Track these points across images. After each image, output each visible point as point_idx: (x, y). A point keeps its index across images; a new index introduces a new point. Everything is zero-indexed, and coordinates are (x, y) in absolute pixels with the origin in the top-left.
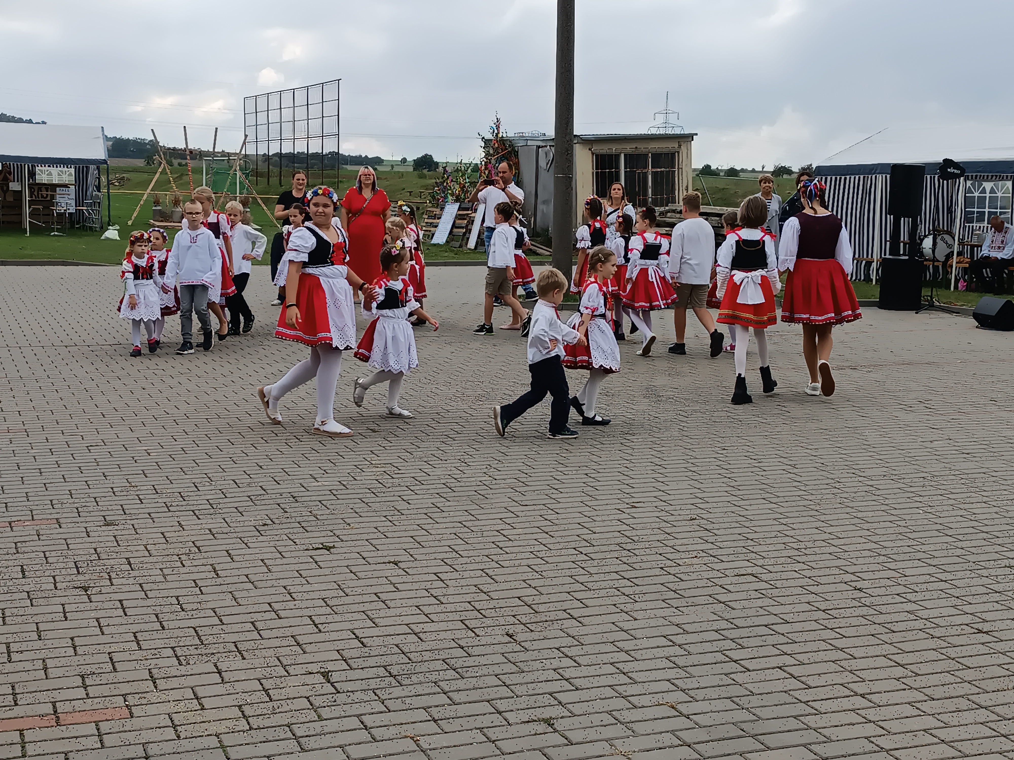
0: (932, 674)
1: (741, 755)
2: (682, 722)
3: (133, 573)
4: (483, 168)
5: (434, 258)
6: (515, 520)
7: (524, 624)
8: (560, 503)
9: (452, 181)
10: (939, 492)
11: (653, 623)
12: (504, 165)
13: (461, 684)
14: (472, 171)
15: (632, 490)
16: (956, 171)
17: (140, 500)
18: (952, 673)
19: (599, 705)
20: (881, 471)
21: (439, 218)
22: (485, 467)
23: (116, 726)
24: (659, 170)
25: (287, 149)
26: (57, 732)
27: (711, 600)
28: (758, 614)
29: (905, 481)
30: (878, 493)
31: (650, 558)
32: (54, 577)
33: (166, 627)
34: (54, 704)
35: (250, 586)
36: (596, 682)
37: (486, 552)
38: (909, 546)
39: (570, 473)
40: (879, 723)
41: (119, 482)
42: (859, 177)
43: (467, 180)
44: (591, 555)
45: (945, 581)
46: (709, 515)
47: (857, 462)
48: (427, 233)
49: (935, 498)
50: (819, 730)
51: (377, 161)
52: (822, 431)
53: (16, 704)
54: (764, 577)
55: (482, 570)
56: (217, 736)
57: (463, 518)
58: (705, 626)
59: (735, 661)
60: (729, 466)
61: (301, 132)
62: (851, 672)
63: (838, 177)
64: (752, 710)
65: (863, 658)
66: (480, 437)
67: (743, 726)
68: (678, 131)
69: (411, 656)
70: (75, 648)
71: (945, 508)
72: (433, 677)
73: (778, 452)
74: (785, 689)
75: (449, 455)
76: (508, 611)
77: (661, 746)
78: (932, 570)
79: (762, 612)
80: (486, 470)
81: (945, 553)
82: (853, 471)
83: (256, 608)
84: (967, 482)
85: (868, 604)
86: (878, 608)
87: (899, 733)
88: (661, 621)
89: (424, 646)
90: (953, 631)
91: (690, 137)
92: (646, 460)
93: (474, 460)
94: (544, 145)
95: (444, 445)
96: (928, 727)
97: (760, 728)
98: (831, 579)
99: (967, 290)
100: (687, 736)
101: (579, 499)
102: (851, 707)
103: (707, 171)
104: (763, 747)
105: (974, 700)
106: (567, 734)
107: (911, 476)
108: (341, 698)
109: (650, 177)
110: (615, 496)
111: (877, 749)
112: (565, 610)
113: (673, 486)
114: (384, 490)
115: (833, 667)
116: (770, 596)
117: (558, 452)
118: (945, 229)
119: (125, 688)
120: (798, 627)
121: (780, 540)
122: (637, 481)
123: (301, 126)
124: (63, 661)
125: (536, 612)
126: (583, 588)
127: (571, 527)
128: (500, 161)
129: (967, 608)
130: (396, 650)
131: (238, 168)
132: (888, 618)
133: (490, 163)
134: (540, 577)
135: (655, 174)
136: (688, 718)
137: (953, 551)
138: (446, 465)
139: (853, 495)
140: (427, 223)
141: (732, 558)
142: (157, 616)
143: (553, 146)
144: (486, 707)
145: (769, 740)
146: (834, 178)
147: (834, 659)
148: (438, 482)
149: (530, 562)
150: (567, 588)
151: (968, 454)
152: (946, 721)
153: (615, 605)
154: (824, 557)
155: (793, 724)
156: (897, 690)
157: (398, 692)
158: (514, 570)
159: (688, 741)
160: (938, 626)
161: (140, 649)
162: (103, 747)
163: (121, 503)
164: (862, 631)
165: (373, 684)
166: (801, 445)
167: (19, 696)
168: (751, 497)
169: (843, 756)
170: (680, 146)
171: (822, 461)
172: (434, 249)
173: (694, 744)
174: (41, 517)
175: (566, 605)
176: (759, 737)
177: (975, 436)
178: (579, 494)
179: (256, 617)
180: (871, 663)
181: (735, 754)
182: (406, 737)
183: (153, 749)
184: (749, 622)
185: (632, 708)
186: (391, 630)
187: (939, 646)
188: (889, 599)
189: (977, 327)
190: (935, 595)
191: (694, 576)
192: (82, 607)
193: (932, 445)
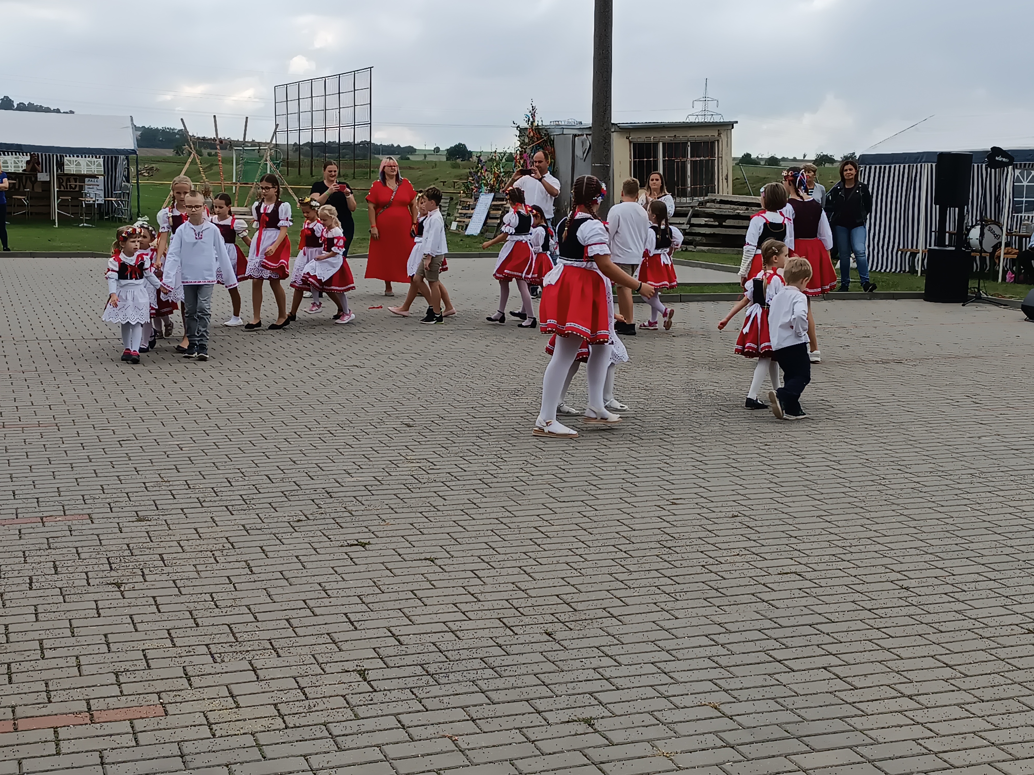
0: (982, 675)
1: (786, 757)
2: (724, 723)
3: (166, 570)
4: (518, 157)
5: (468, 249)
6: (553, 517)
7: (563, 623)
8: (598, 499)
9: (486, 170)
10: (988, 489)
11: (695, 622)
12: (540, 154)
13: (499, 683)
14: (506, 161)
15: (673, 487)
16: (1004, 160)
17: (173, 495)
18: (1002, 674)
19: (640, 705)
20: (926, 467)
21: (473, 209)
22: (521, 462)
23: (151, 723)
24: (698, 159)
25: (318, 138)
26: (92, 730)
27: (754, 599)
28: (802, 613)
29: (952, 477)
30: (924, 489)
31: (691, 556)
32: (86, 573)
33: (200, 624)
34: (88, 701)
35: (285, 583)
36: (636, 682)
37: (524, 549)
38: (957, 544)
39: (609, 468)
40: (927, 725)
41: (151, 477)
42: (904, 166)
43: (502, 170)
44: (630, 553)
45: (994, 580)
46: (751, 512)
47: (903, 458)
48: (460, 224)
49: (983, 495)
50: (865, 732)
51: (411, 150)
52: (866, 426)
53: (50, 702)
54: (808, 576)
55: (520, 567)
56: (253, 734)
57: (500, 515)
58: (748, 626)
59: (779, 661)
60: (771, 462)
61: (332, 121)
62: (898, 672)
63: (883, 166)
64: (797, 711)
65: (910, 658)
66: (516, 432)
67: (788, 727)
68: (717, 119)
69: (449, 654)
70: (108, 644)
71: (994, 505)
72: (472, 675)
73: (821, 448)
74: (830, 690)
75: (485, 450)
76: (547, 610)
77: (704, 747)
78: (982, 569)
79: (806, 611)
80: (523, 466)
81: (994, 551)
82: (899, 467)
83: (292, 605)
84: (1016, 478)
85: (915, 604)
86: (925, 608)
87: (948, 736)
88: (704, 621)
89: (460, 644)
90: (1003, 631)
91: (730, 125)
92: (687, 456)
93: (511, 455)
94: (580, 133)
95: (480, 440)
96: (979, 730)
97: (804, 729)
98: (877, 578)
99: (1015, 282)
100: (730, 737)
101: (618, 496)
102: (899, 709)
103: (747, 159)
104: (808, 749)
105: (1025, 702)
106: (608, 734)
107: (958, 472)
108: (378, 697)
109: (689, 166)
110: (655, 493)
111: (925, 751)
112: (604, 609)
113: (714, 482)
114: (419, 485)
115: (880, 668)
116: (814, 595)
117: (597, 447)
118: (993, 219)
119: (160, 686)
120: (844, 626)
121: (824, 538)
122: (678, 477)
123: (332, 115)
124: (98, 658)
125: (575, 610)
126: (623, 586)
127: (610, 523)
128: (534, 150)
129: (1017, 608)
130: (433, 648)
131: (268, 158)
132: (936, 618)
133: (525, 152)
134: (579, 574)
135: (694, 163)
136: (731, 719)
137: (1001, 549)
138: (483, 461)
139: (899, 492)
140: (460, 214)
141: (775, 556)
142: (191, 613)
143: (590, 135)
144: (525, 707)
145: (813, 742)
146: (878, 166)
147: (879, 659)
148: (475, 477)
149: (569, 559)
150: (606, 586)
151: (1017, 450)
152: (996, 724)
153: (655, 603)
154: (869, 555)
155: (839, 725)
156: (946, 692)
157: (435, 691)
158: (552, 567)
159: (732, 742)
160: (987, 626)
161: (174, 646)
162: (137, 745)
163: (153, 498)
164: (909, 631)
165: (411, 682)
166: (846, 440)
167: (52, 694)
168: (794, 494)
169: (890, 758)
170: (719, 134)
171: (867, 457)
172: (467, 240)
173: (738, 745)
174: (73, 512)
175: (605, 604)
176: (804, 738)
177: (1025, 432)
178: (617, 490)
179: (290, 614)
180: (918, 663)
181: (780, 755)
182: (444, 736)
183: (188, 748)
184: (793, 621)
185: (674, 709)
186: (428, 628)
187: (989, 647)
188: (937, 599)
189: (1025, 320)
190: (984, 594)
191: (736, 574)
192: (114, 603)
193: (980, 441)
